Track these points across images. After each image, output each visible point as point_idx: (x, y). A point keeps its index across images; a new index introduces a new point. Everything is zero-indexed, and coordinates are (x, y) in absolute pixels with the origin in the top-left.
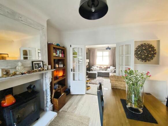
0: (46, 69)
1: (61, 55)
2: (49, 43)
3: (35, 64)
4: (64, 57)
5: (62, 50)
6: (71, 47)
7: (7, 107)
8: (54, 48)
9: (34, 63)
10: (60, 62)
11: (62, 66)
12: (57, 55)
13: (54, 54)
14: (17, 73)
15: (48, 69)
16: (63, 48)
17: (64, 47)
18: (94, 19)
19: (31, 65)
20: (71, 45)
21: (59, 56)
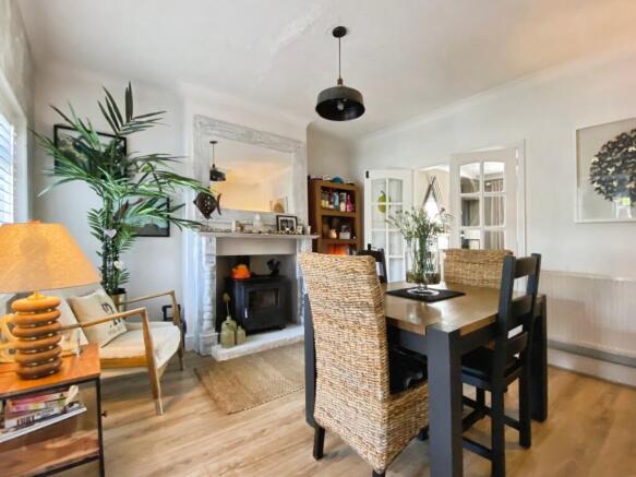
0: (300, 231)
1: (343, 207)
2: (313, 177)
3: (282, 221)
4: (354, 211)
5: (348, 192)
6: (367, 176)
7: (239, 280)
8: (325, 189)
9: (280, 218)
10: (344, 227)
11: (346, 236)
12: (332, 207)
13: (325, 203)
14: (254, 231)
15: (303, 232)
16: (351, 188)
17: (352, 184)
18: (350, 118)
19: (274, 223)
20: (367, 173)
21: (338, 209)
